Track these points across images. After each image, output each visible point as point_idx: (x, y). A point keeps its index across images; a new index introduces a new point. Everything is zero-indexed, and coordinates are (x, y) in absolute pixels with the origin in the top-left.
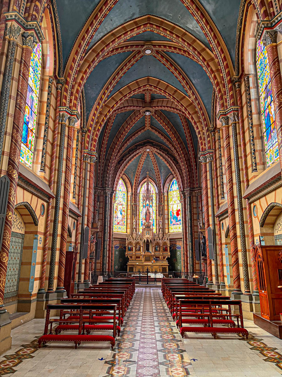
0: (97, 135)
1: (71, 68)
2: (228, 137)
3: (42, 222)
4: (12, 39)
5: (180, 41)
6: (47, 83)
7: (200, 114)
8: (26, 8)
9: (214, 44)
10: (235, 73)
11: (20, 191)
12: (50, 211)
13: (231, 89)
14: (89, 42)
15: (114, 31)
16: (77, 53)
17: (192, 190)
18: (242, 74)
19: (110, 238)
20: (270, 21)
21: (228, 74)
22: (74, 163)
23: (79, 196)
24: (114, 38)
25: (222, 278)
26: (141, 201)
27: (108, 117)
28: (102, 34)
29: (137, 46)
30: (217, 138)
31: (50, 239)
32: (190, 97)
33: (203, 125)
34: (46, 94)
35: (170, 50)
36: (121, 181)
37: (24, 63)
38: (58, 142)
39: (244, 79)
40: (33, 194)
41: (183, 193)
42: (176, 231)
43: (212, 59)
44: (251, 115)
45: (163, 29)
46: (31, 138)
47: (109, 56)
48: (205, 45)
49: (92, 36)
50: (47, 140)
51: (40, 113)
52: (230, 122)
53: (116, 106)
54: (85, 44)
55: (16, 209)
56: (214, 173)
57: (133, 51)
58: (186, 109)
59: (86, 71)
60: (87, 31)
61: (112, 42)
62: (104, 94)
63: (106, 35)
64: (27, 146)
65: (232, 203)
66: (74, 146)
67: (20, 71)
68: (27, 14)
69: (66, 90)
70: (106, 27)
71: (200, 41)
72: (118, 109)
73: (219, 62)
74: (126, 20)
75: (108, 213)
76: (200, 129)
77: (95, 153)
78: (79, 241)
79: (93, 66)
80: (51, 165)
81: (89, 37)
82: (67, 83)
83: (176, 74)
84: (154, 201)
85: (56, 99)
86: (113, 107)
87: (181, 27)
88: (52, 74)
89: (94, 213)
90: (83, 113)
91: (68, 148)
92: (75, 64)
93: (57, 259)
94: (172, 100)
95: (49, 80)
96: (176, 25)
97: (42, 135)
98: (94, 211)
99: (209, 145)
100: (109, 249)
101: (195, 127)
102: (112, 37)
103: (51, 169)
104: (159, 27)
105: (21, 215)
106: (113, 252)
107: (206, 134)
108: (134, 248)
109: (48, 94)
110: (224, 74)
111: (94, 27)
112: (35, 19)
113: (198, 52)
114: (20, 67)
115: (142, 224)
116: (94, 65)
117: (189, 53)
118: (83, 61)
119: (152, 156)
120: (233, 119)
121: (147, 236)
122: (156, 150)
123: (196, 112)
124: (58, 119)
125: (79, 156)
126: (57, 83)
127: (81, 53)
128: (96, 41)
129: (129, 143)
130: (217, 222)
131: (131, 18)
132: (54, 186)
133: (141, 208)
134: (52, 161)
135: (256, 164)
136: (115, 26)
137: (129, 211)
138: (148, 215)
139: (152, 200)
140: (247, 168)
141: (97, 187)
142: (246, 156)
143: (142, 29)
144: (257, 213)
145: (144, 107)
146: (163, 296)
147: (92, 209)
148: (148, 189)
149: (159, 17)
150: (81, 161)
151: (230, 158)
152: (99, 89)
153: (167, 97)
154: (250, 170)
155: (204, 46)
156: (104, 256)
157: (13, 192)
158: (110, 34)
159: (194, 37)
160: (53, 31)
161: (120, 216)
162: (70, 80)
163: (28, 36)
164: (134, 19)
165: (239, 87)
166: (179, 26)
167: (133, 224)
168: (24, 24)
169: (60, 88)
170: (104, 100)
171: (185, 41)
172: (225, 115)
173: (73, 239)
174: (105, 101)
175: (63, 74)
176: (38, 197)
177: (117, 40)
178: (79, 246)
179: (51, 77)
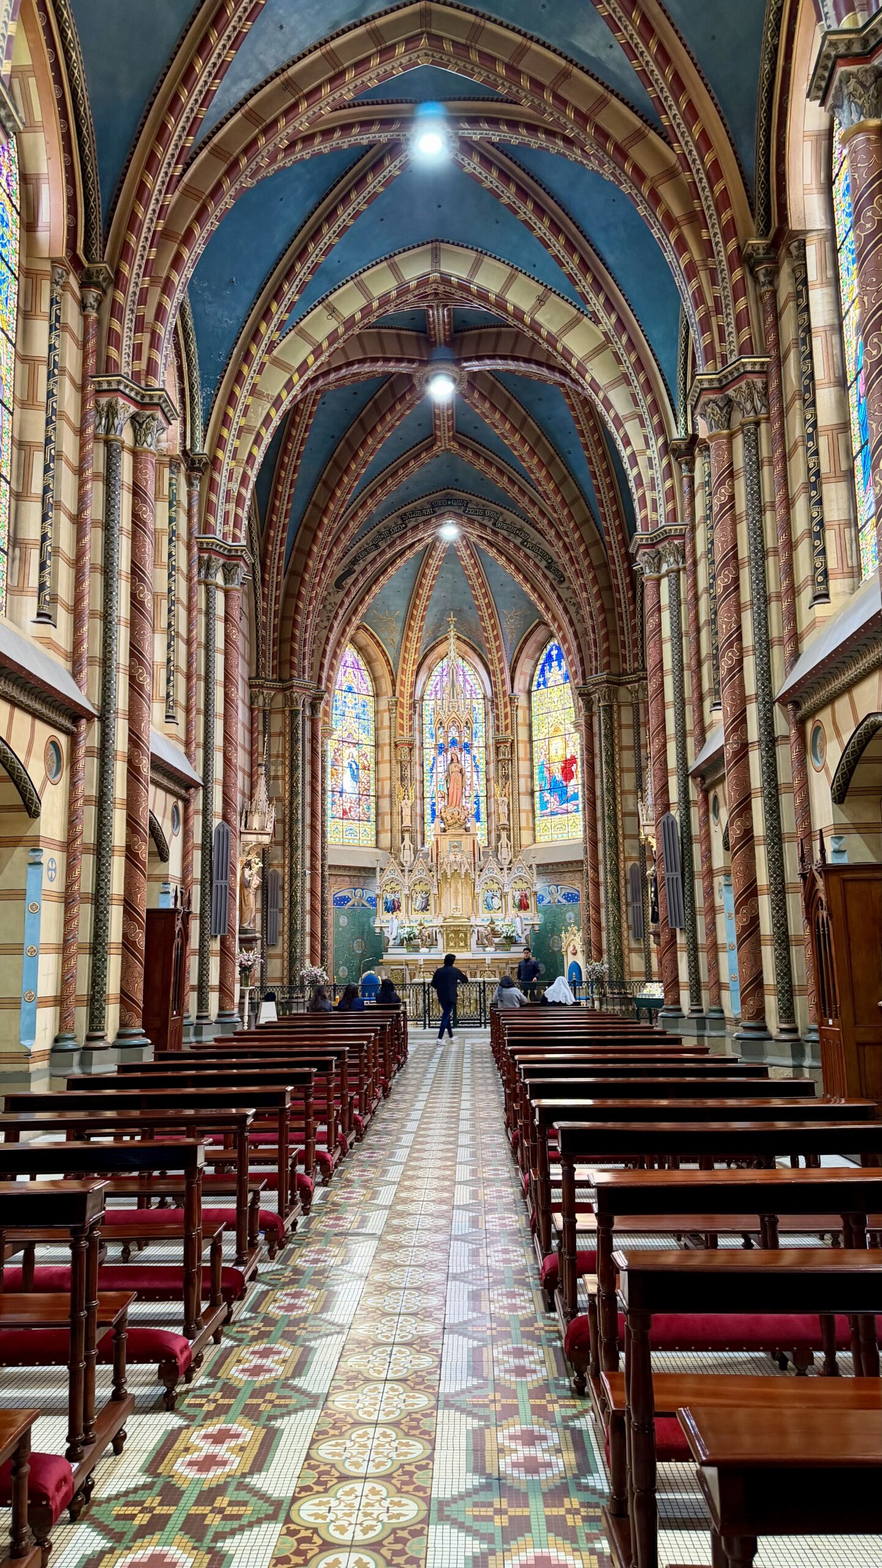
0: (245, 479)
1: (134, 225)
2: (729, 475)
3: (53, 803)
5: (545, 102)
6: (46, 284)
9: (673, 115)
10: (754, 228)
12: (80, 764)
13: (741, 290)
14: (195, 118)
15: (291, 71)
16: (151, 162)
17: (615, 684)
18: (780, 232)
19: (313, 867)
20: (858, 32)
21: (729, 230)
22: (162, 585)
23: (188, 710)
24: (293, 100)
26: (430, 729)
27: (286, 406)
28: (247, 85)
29: (386, 122)
30: (697, 478)
32: (597, 321)
33: (648, 430)
34: (42, 328)
35: (514, 138)
36: (348, 655)
39: (788, 250)
40: (14, 703)
41: (584, 693)
42: (561, 836)
43: (671, 174)
44: (812, 388)
45: (482, 54)
47: (280, 169)
48: (641, 117)
49: (209, 94)
51: (23, 403)
52: (739, 417)
53: (313, 365)
54: (184, 128)
56: (687, 614)
57: (371, 146)
59: (190, 231)
60: (188, 77)
61: (286, 113)
62: (267, 316)
63: (262, 87)
66: (162, 523)
69: (118, 311)
70: (261, 57)
71: (622, 100)
72: (326, 374)
73: (694, 182)
74: (336, 24)
76: (637, 445)
77: (240, 549)
78: (197, 873)
79: (215, 211)
80: (78, 598)
81: (196, 100)
82: (119, 281)
83: (541, 226)
84: (479, 729)
85: (84, 346)
86: (303, 367)
87: (548, 48)
88: (61, 252)
90: (187, 393)
91: (134, 533)
92: (146, 207)
93: (115, 935)
95: (52, 276)
96: (531, 38)
97: (37, 487)
98: (252, 767)
99: (670, 506)
100: (312, 906)
101: (618, 437)
102: (287, 94)
103: (75, 611)
104: (467, 48)
106: (329, 918)
107: (660, 464)
108: (405, 902)
109: (52, 328)
110: (713, 232)
111: (213, 60)
113: (617, 147)
115: (434, 813)
116: (222, 206)
118: (177, 193)
119: (464, 553)
120: (746, 404)
122: (478, 530)
123: (622, 380)
125: (182, 563)
126: (83, 286)
127: (169, 164)
128: (225, 114)
129: (373, 507)
130: (695, 795)
131: (355, 14)
132: (90, 676)
134: (78, 581)
136: (294, 52)
137: (384, 766)
139: (470, 723)
140: (792, 591)
141: (258, 677)
142: (790, 546)
143: (401, 58)
145: (425, 363)
147: (241, 759)
148: (453, 683)
149: (464, 10)
150: (189, 579)
152: (245, 298)
153: (512, 320)
155: (638, 123)
156: (293, 932)
158: (278, 81)
159: (602, 84)
161: (348, 784)
162: (133, 271)
164: (368, 20)
165: (771, 283)
166: (543, 45)
169: (95, 304)
170: (265, 341)
171: (564, 103)
172: (719, 389)
173: (174, 868)
174: (272, 345)
175: (105, 246)
176: (35, 715)
177: (304, 105)
178: (196, 890)
179: (55, 262)
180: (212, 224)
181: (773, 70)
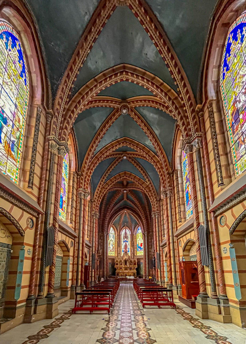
0: (99, 203)
1: (85, 167)
2: (167, 204)
3: (71, 250)
4: (52, 151)
6: (72, 175)
7: (152, 192)
8: (59, 133)
9: (159, 153)
10: (170, 169)
11: (59, 233)
12: (75, 244)
13: (168, 178)
15: (107, 146)
16: (87, 159)
17: (148, 233)
18: (174, 170)
19: (106, 259)
20: (189, 139)
21: (167, 169)
22: (87, 219)
23: (90, 236)
25: (163, 278)
26: (122, 239)
27: (104, 194)
28: (100, 148)
29: (119, 154)
30: (161, 205)
31: (76, 259)
32: (147, 183)
33: (154, 198)
34: (71, 181)
35: (136, 157)
36: (111, 228)
37: (60, 165)
38: (78, 208)
39: (175, 172)
40: (67, 236)
41: (144, 234)
42: (140, 254)
43: (159, 162)
44: (179, 192)
45: (133, 145)
46: (65, 205)
47: (104, 160)
49: (95, 149)
50: (73, 207)
51: (69, 192)
52: (168, 196)
53: (108, 188)
54: (92, 154)
55: (58, 243)
56: (160, 223)
57: (117, 157)
58: (145, 189)
59: (92, 168)
60: (92, 147)
61: (106, 152)
62: (102, 181)
63: (102, 148)
64: (62, 210)
65: (169, 239)
66: (87, 210)
67: (58, 169)
68: (60, 137)
69: (82, 179)
70: (103, 144)
71: (152, 151)
72: (110, 189)
73: (162, 163)
74: (113, 140)
75: (105, 245)
76: (152, 200)
77: (98, 213)
78: (91, 260)
79: (96, 166)
80: (76, 220)
82: (82, 175)
83: (140, 169)
84: (129, 239)
85: (77, 184)
86: (107, 188)
87: (142, 144)
89: (98, 245)
90: (91, 192)
91: (84, 211)
92: (86, 165)
93: (80, 270)
94: (138, 184)
96: (139, 142)
97: (70, 204)
99: (157, 208)
100: (106, 264)
101: (150, 198)
102: (106, 149)
103: (75, 222)
104: (130, 144)
105: (61, 247)
106: (109, 266)
107: (156, 202)
108: (119, 264)
109: (73, 181)
110: (165, 170)
111: (96, 144)
112: (64, 140)
113: (151, 158)
114: (58, 167)
115: (123, 251)
117: (146, 158)
118: (90, 163)
119: (127, 214)
120: (169, 194)
121: (126, 257)
122: (129, 211)
123: (150, 191)
124: (78, 195)
125: (90, 215)
126: (77, 176)
127: (90, 158)
128: (97, 152)
129: (115, 208)
130: (161, 249)
131: (115, 139)
132: (77, 232)
133: (122, 242)
134: (76, 218)
135: (181, 218)
136: (107, 143)
137: (116, 244)
138: (126, 246)
139: (128, 238)
140: (176, 221)
142: (176, 214)
143: (121, 145)
144: (181, 245)
145: (123, 188)
146: (134, 287)
147: (97, 243)
148: (126, 232)
149: (131, 138)
150: (91, 217)
151: (168, 216)
152: (100, 178)
153: (135, 182)
154: (178, 222)
155: (154, 154)
156: (104, 268)
157: (56, 235)
159: (149, 149)
160: (74, 146)
161: (111, 247)
162: (84, 174)
163: (61, 149)
164: (117, 139)
165: (173, 177)
167: (118, 251)
168: (58, 142)
171: (144, 151)
172: (165, 192)
173: (88, 259)
174: (103, 185)
175: (80, 170)
176: (69, 237)
177: (108, 151)
178: (91, 262)
179: (74, 172)
180: (95, 167)
181: (173, 147)
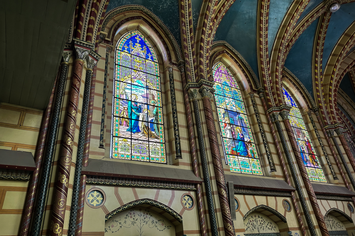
3: (291, 217)
12: (296, 204)
24: (286, 28)
38: (278, 139)
50: (267, 143)
79: (280, 61)
80: (280, 162)
85: (263, 106)
97: (261, 141)
103: (281, 165)
124: (270, 120)
169: (262, 96)
176: (275, 196)
